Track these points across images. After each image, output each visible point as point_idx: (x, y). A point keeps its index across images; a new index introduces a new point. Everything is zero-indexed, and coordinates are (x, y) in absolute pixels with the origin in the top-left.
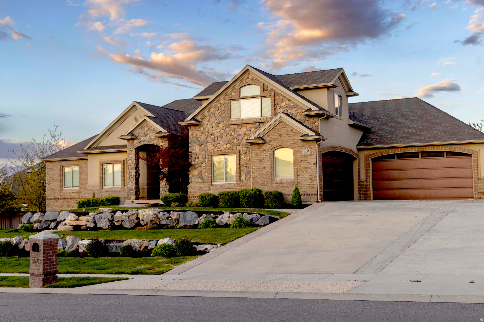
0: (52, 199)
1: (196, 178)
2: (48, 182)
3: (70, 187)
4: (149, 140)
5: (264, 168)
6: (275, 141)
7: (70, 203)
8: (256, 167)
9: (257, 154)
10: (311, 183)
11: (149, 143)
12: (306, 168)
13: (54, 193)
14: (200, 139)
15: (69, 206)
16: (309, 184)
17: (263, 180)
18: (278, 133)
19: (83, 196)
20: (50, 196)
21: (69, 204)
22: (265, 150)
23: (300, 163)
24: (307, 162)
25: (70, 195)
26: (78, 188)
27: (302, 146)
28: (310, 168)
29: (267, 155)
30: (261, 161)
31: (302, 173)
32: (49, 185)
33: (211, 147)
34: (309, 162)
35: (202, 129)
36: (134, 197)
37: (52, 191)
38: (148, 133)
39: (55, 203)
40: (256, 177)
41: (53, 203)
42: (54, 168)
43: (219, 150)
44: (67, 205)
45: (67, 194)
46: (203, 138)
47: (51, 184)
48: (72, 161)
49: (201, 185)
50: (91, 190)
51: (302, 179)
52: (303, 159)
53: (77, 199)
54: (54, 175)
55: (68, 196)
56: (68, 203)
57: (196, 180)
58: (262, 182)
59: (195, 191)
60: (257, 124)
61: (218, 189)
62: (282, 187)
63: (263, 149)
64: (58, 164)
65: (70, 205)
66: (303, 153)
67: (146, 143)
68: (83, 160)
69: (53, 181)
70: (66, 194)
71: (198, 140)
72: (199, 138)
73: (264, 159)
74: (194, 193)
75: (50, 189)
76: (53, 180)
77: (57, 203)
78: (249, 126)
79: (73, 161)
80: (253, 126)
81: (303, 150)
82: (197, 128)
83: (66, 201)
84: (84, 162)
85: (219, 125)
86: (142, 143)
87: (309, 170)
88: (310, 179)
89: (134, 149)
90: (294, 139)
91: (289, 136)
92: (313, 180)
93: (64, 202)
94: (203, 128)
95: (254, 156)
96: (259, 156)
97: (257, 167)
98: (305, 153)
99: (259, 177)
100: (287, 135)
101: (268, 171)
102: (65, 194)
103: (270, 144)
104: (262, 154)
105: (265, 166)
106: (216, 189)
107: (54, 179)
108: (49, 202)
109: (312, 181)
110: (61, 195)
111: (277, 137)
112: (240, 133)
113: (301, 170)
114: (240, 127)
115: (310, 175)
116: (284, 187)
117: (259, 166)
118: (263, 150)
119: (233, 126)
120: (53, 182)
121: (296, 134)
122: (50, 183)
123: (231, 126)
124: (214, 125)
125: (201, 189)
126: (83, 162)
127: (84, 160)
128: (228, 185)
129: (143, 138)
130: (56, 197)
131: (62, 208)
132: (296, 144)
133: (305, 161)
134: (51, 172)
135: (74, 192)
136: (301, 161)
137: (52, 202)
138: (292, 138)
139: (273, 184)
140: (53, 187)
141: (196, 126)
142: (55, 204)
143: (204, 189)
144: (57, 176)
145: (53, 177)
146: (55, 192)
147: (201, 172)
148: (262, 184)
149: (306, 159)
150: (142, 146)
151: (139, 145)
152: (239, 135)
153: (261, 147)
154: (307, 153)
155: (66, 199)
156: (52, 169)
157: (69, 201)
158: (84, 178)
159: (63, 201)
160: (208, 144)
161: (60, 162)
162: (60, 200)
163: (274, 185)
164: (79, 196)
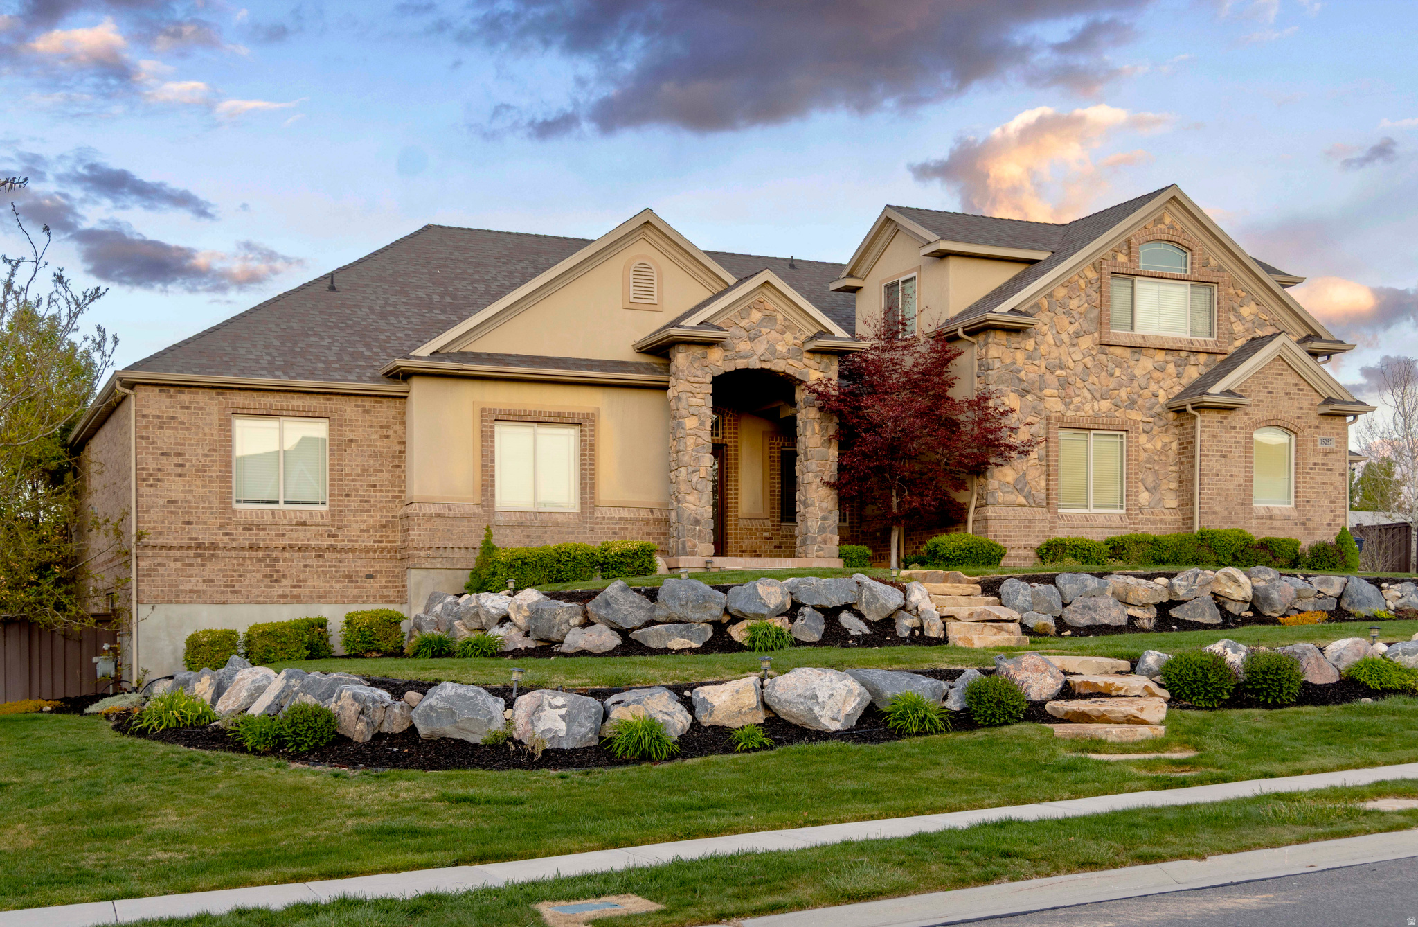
0: (171, 548)
1: (1008, 492)
2: (151, 475)
3: (277, 502)
4: (768, 356)
5: (1232, 476)
6: (1258, 406)
7: (280, 565)
8: (1211, 470)
9: (1214, 436)
10: (1334, 520)
11: (766, 366)
12: (1324, 483)
13: (189, 523)
14: (1022, 374)
15: (276, 581)
16: (1329, 525)
17: (1227, 509)
18: (1266, 388)
19: (356, 541)
20: (161, 533)
21: (278, 571)
22: (1234, 428)
23: (1311, 469)
24: (1328, 470)
25: (283, 535)
26: (325, 508)
27: (1317, 427)
28: (1331, 484)
29: (1238, 442)
30: (1224, 457)
31: (1314, 496)
32: (151, 486)
33: (1054, 404)
34: (1331, 470)
35: (1030, 344)
36: (711, 549)
37: (172, 512)
38: (764, 331)
39: (191, 565)
40: (1211, 499)
41: (179, 564)
42: (182, 416)
43: (1078, 413)
44: (266, 576)
45: (264, 530)
46: (1029, 373)
47: (166, 485)
48: (289, 395)
49: (1028, 513)
50: (438, 515)
51: (1315, 511)
52: (1319, 459)
53: (320, 549)
54: (183, 444)
55: (271, 540)
56: (267, 566)
57: (1010, 498)
58: (1226, 513)
59: (1010, 532)
60: (1183, 354)
61: (1077, 528)
62: (1272, 528)
63: (1229, 423)
64: (212, 404)
65: (284, 576)
66: (1320, 446)
67: (755, 364)
68: (353, 398)
69: (179, 470)
70: (258, 529)
71: (1018, 378)
72: (1020, 371)
73: (1231, 452)
74: (1005, 536)
75: (163, 506)
76: (182, 465)
77: (203, 565)
78: (1160, 356)
79: (296, 395)
80: (1170, 358)
81: (1319, 438)
82: (1015, 340)
83: (259, 560)
84: (357, 406)
85: (1081, 341)
86: (741, 364)
87: (1330, 488)
88: (1332, 511)
89: (709, 379)
90: (1301, 408)
91: (1289, 399)
92: (1337, 513)
93: (248, 562)
94: (1032, 342)
95: (1208, 441)
96: (1219, 441)
97: (1214, 472)
98: (1325, 446)
99: (1218, 498)
100: (1287, 394)
101: (1240, 485)
102: (251, 530)
103: (1246, 414)
104: (1227, 437)
105: (1235, 471)
106: (1073, 528)
107: (187, 464)
108: (159, 560)
109: (1335, 516)
110: (227, 534)
111: (1263, 395)
112: (1137, 372)
113: (1313, 487)
114: (1137, 356)
115: (1331, 502)
116: (1274, 528)
117: (1219, 470)
118: (1231, 427)
119: (1118, 351)
120: (180, 476)
121: (1305, 395)
122: (159, 480)
123: (1112, 349)
124: (1065, 337)
125: (1029, 527)
126: (353, 404)
127: (360, 399)
128: (1101, 519)
129: (744, 346)
130: (196, 539)
131: (237, 588)
132: (1304, 419)
133: (1323, 464)
134: (168, 433)
135: (304, 524)
136: (1315, 464)
137: (176, 560)
138: (1296, 403)
139: (1251, 519)
140: (180, 497)
141: (1014, 334)
142: (195, 570)
143: (1039, 526)
144: (200, 451)
145: (179, 455)
146: (193, 518)
147: (1024, 474)
148: (1225, 518)
149: (1326, 460)
150: (737, 371)
151: (730, 367)
152: (1133, 378)
153: (1226, 418)
154: (1328, 447)
155: (258, 549)
156: (173, 418)
157: (277, 560)
158: (359, 468)
159: (244, 559)
160: (1047, 392)
161: (218, 394)
162: (220, 553)
163: (1254, 522)
164: (331, 541)
